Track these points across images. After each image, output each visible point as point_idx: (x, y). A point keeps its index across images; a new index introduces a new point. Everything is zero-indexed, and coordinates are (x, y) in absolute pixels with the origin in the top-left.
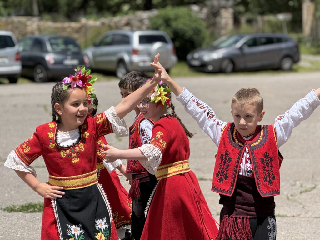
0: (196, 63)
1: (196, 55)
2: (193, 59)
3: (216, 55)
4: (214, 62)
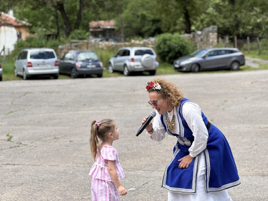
2: (176, 64)
4: (186, 66)
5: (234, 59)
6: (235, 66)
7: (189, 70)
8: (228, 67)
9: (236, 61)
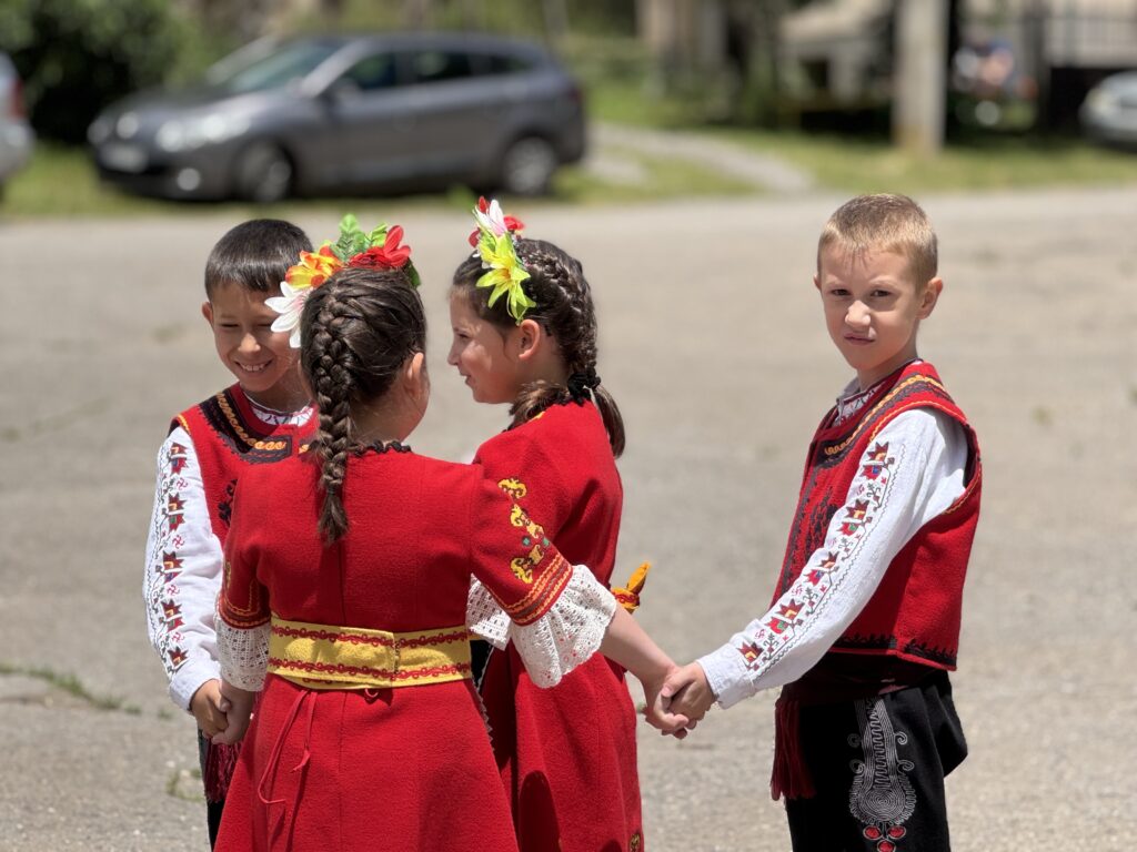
0: (127, 158)
1: (129, 124)
2: (115, 138)
3: (219, 124)
4: (203, 155)
5: (520, 118)
6: (530, 168)
9: (533, 134)
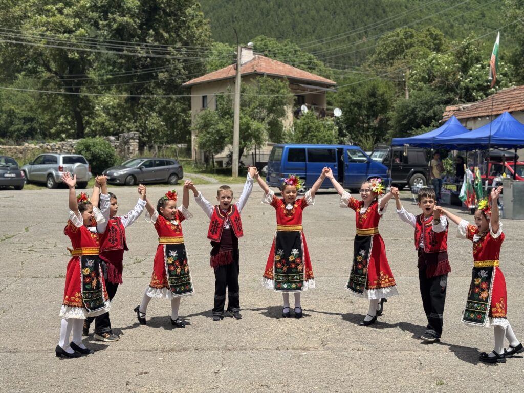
5: (172, 171)
6: (173, 180)
7: (123, 182)
8: (166, 180)
9: (173, 174)
